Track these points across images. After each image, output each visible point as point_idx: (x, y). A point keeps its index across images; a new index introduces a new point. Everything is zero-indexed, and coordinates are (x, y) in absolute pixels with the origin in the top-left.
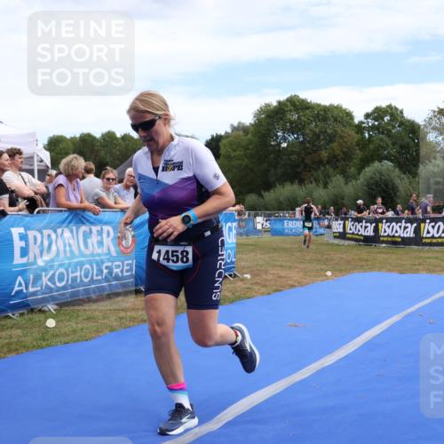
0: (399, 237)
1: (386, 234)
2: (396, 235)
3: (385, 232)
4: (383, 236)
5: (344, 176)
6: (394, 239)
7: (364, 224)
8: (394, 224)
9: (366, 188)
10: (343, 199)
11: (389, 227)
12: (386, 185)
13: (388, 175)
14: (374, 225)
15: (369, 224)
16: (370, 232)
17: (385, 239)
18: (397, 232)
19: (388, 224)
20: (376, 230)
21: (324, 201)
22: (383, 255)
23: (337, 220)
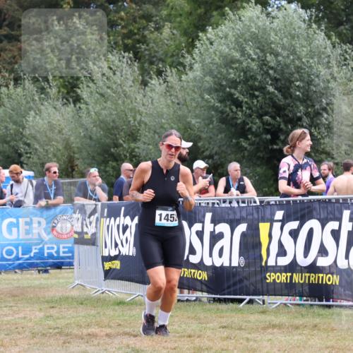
0: (333, 269)
1: (284, 261)
2: (323, 262)
3: (282, 252)
4: (276, 269)
5: (137, 56)
6: (313, 278)
7: (209, 227)
8: (314, 224)
9: (212, 99)
10: (133, 137)
11: (294, 234)
12: (285, 89)
13: (294, 52)
14: (242, 228)
15: (224, 228)
16: (229, 255)
17: (283, 278)
18: (323, 251)
19: (294, 225)
20: (250, 245)
21: (68, 146)
22: (280, 338)
23: (114, 213)
